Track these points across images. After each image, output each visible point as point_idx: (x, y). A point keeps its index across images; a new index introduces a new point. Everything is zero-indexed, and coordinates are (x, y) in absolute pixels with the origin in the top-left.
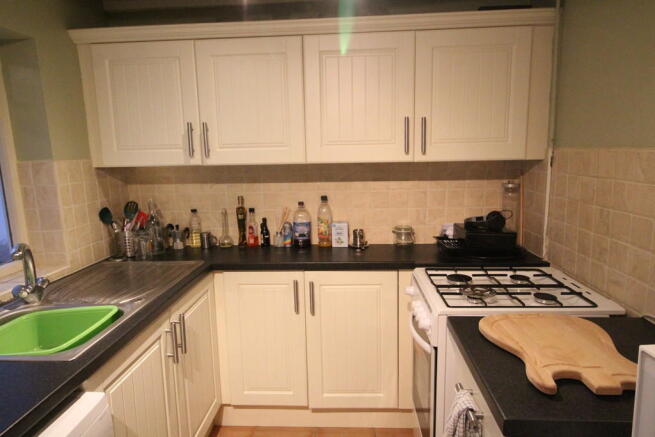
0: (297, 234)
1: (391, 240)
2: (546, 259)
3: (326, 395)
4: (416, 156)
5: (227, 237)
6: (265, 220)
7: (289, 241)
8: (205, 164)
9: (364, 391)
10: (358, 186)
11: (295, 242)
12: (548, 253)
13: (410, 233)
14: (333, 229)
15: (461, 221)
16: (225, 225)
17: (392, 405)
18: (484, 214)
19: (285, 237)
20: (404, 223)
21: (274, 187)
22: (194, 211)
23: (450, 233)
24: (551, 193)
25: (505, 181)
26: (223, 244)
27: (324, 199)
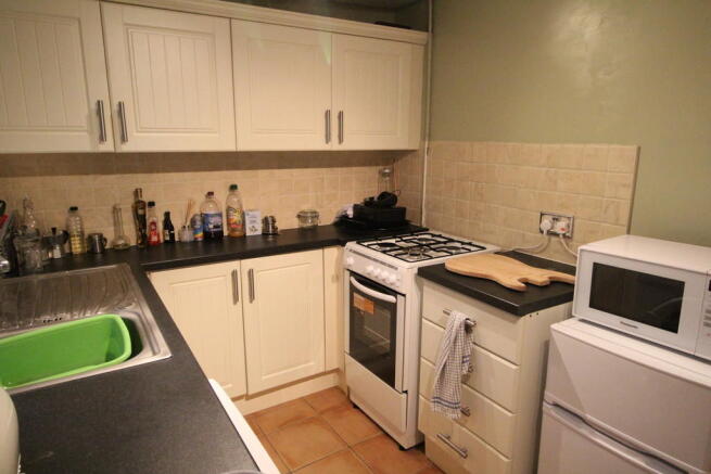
0: (211, 226)
1: (295, 224)
2: (424, 226)
3: (264, 378)
4: (334, 146)
5: (120, 238)
6: (167, 215)
7: (200, 234)
8: (119, 151)
9: (299, 364)
10: (263, 174)
11: (207, 235)
12: (427, 221)
13: (315, 215)
14: (247, 217)
15: (360, 201)
16: (117, 224)
17: (322, 370)
18: (376, 195)
19: (195, 231)
20: (306, 207)
21: (175, 177)
22: (74, 209)
23: (350, 213)
24: (428, 175)
25: (381, 168)
26: (118, 246)
27: (233, 187)
